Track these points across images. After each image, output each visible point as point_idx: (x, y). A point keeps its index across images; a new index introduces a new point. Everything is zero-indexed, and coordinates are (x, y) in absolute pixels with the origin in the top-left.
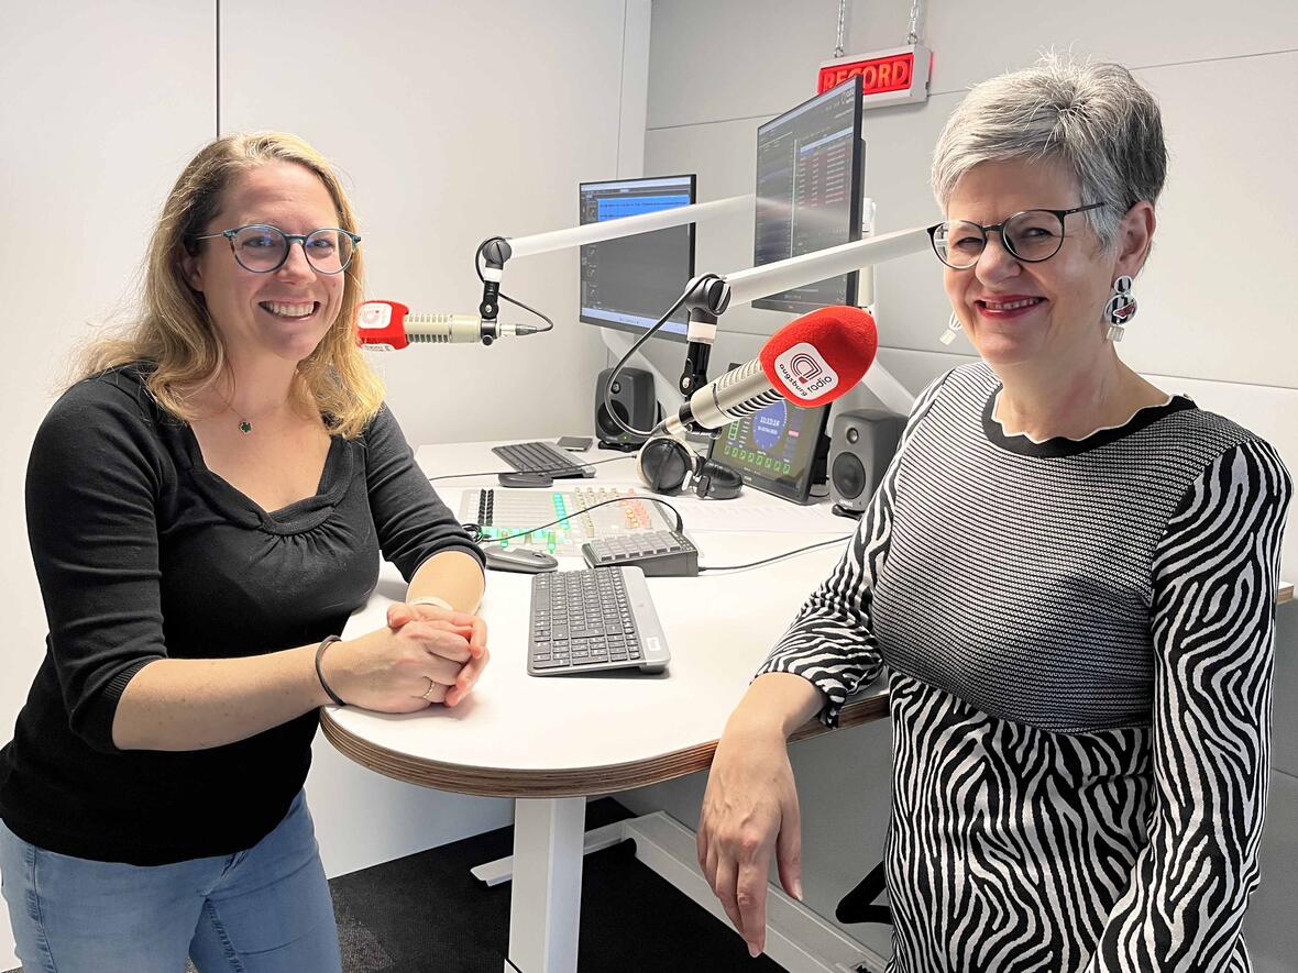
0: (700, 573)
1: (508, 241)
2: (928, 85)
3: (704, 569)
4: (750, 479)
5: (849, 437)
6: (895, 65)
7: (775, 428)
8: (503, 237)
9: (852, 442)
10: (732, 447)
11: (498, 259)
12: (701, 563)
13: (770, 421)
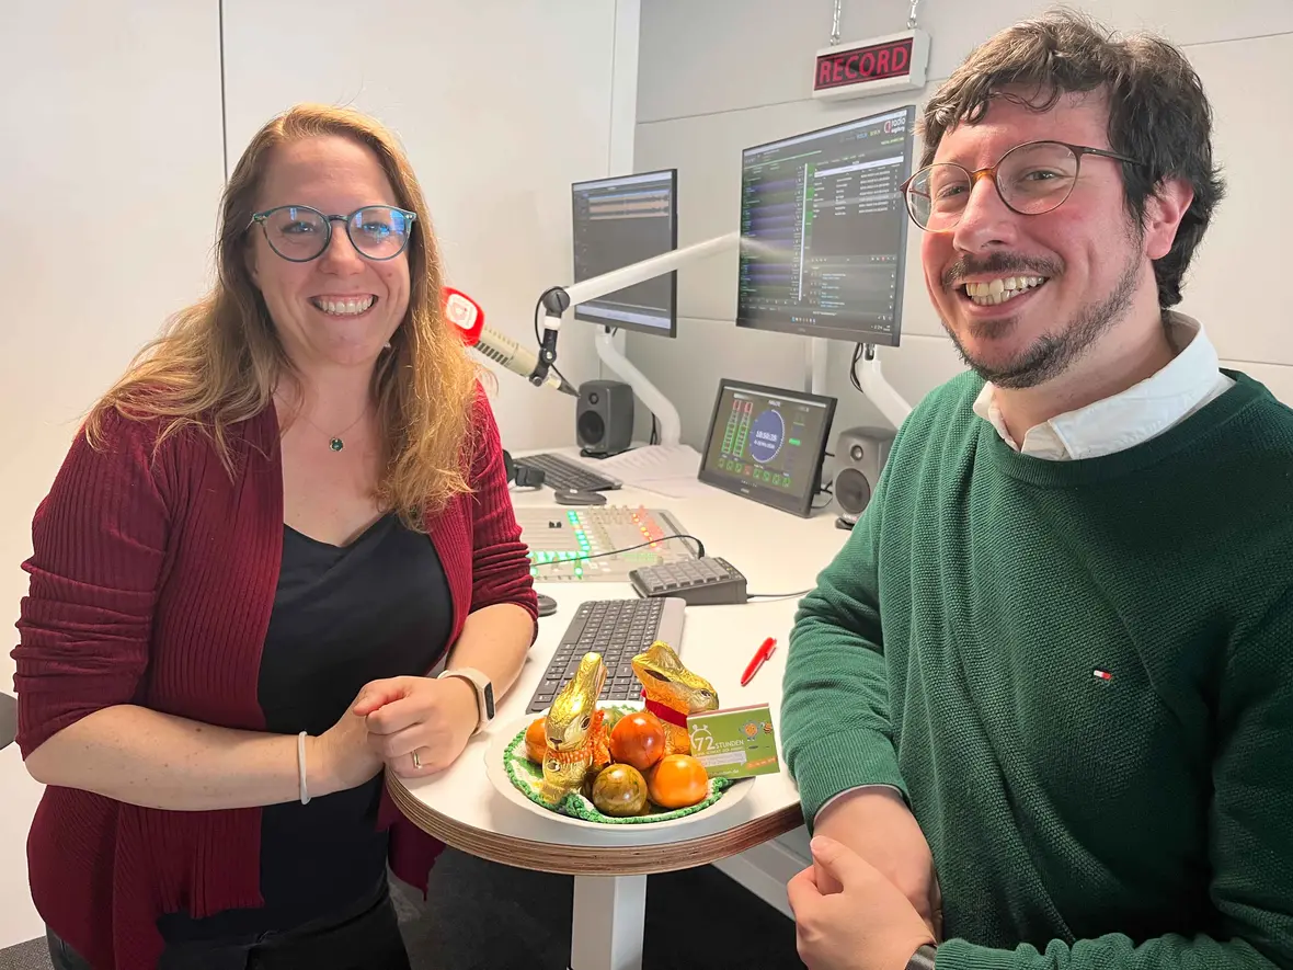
0: (749, 600)
1: (566, 290)
2: (927, 70)
3: (752, 596)
4: (747, 491)
5: (853, 454)
6: (895, 50)
7: (772, 443)
8: (561, 286)
9: (857, 459)
10: (726, 460)
11: (559, 309)
12: (749, 591)
13: (766, 436)
